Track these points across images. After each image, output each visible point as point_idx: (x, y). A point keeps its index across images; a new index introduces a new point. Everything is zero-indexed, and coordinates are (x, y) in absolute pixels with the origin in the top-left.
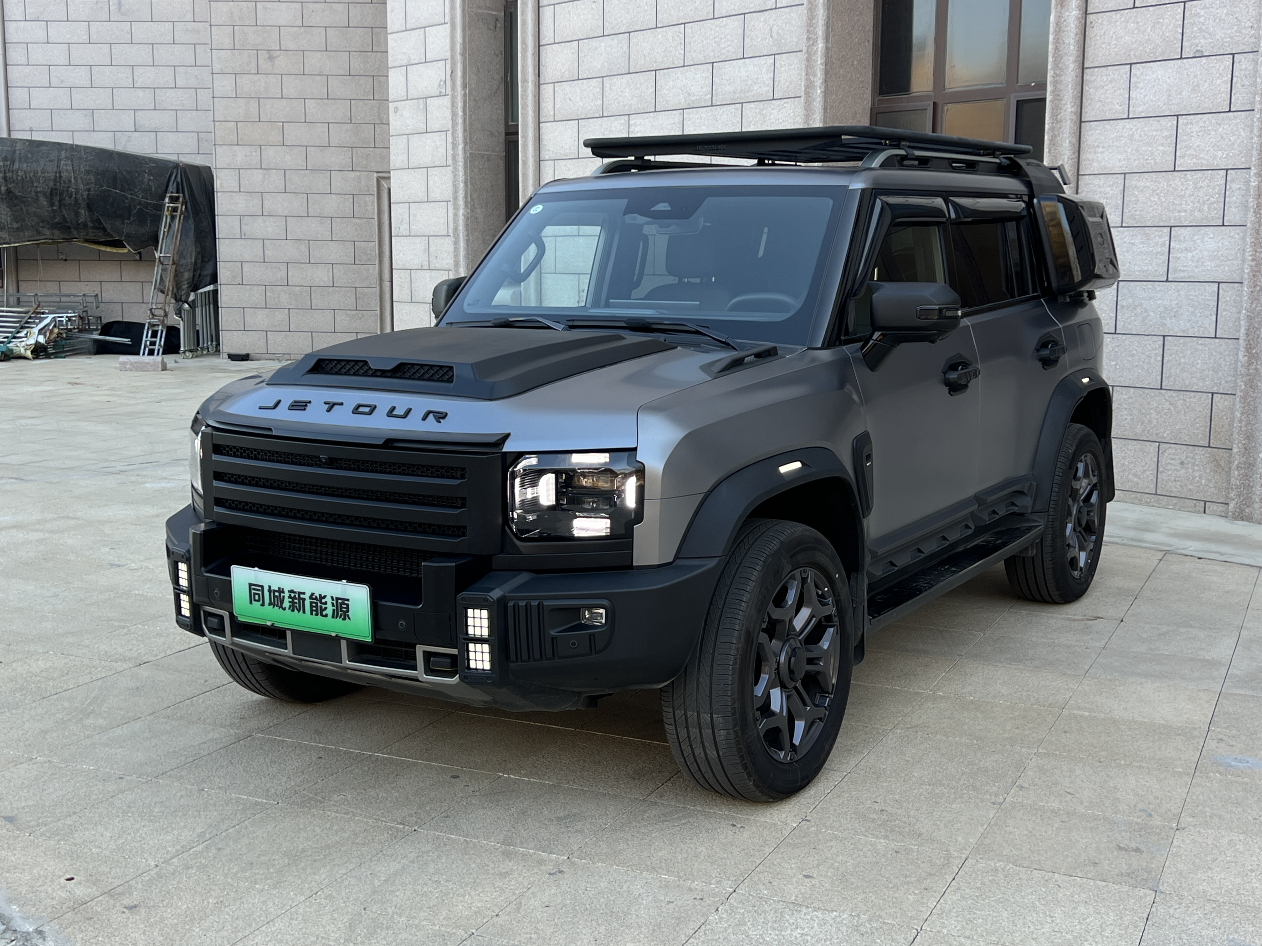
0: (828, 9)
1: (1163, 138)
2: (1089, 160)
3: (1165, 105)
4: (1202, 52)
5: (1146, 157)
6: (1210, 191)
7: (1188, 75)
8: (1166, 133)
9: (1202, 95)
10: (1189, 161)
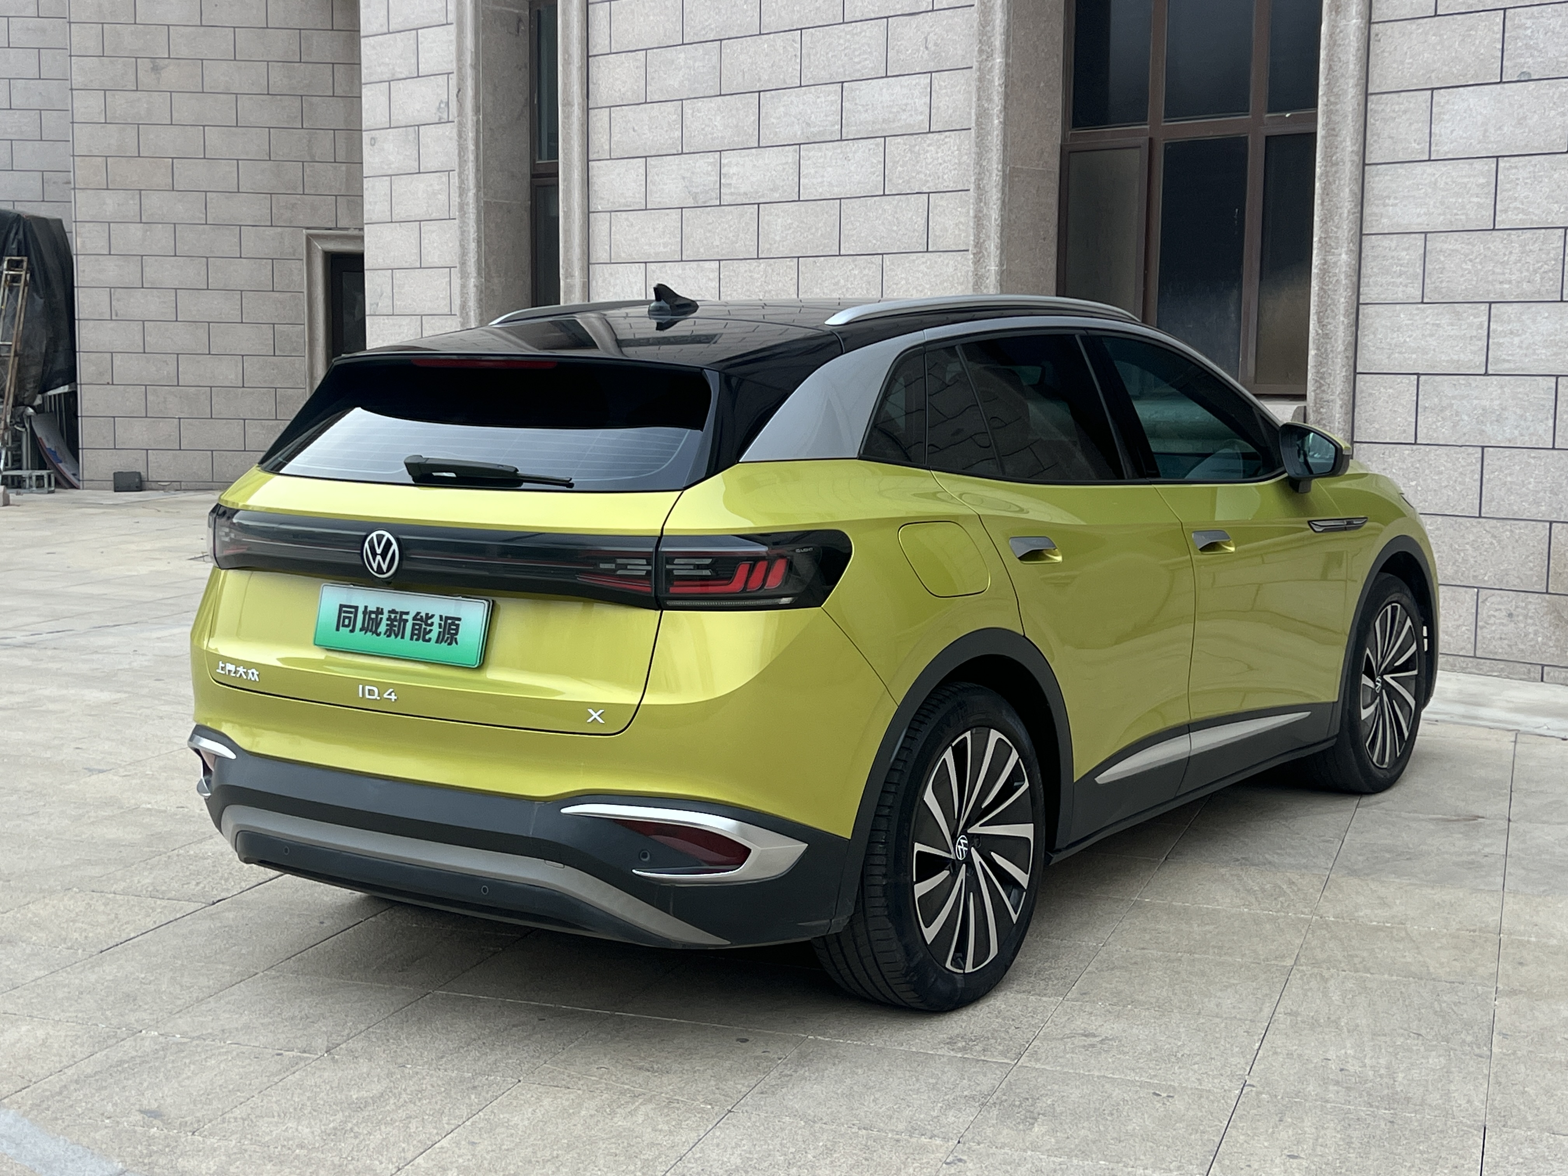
0: (1009, 13)
1: (1478, 186)
2: (1375, 214)
3: (1479, 143)
4: (1529, 74)
5: (1455, 211)
6: (1543, 256)
7: (1510, 104)
8: (1482, 180)
9: (1530, 131)
10: (1515, 217)
